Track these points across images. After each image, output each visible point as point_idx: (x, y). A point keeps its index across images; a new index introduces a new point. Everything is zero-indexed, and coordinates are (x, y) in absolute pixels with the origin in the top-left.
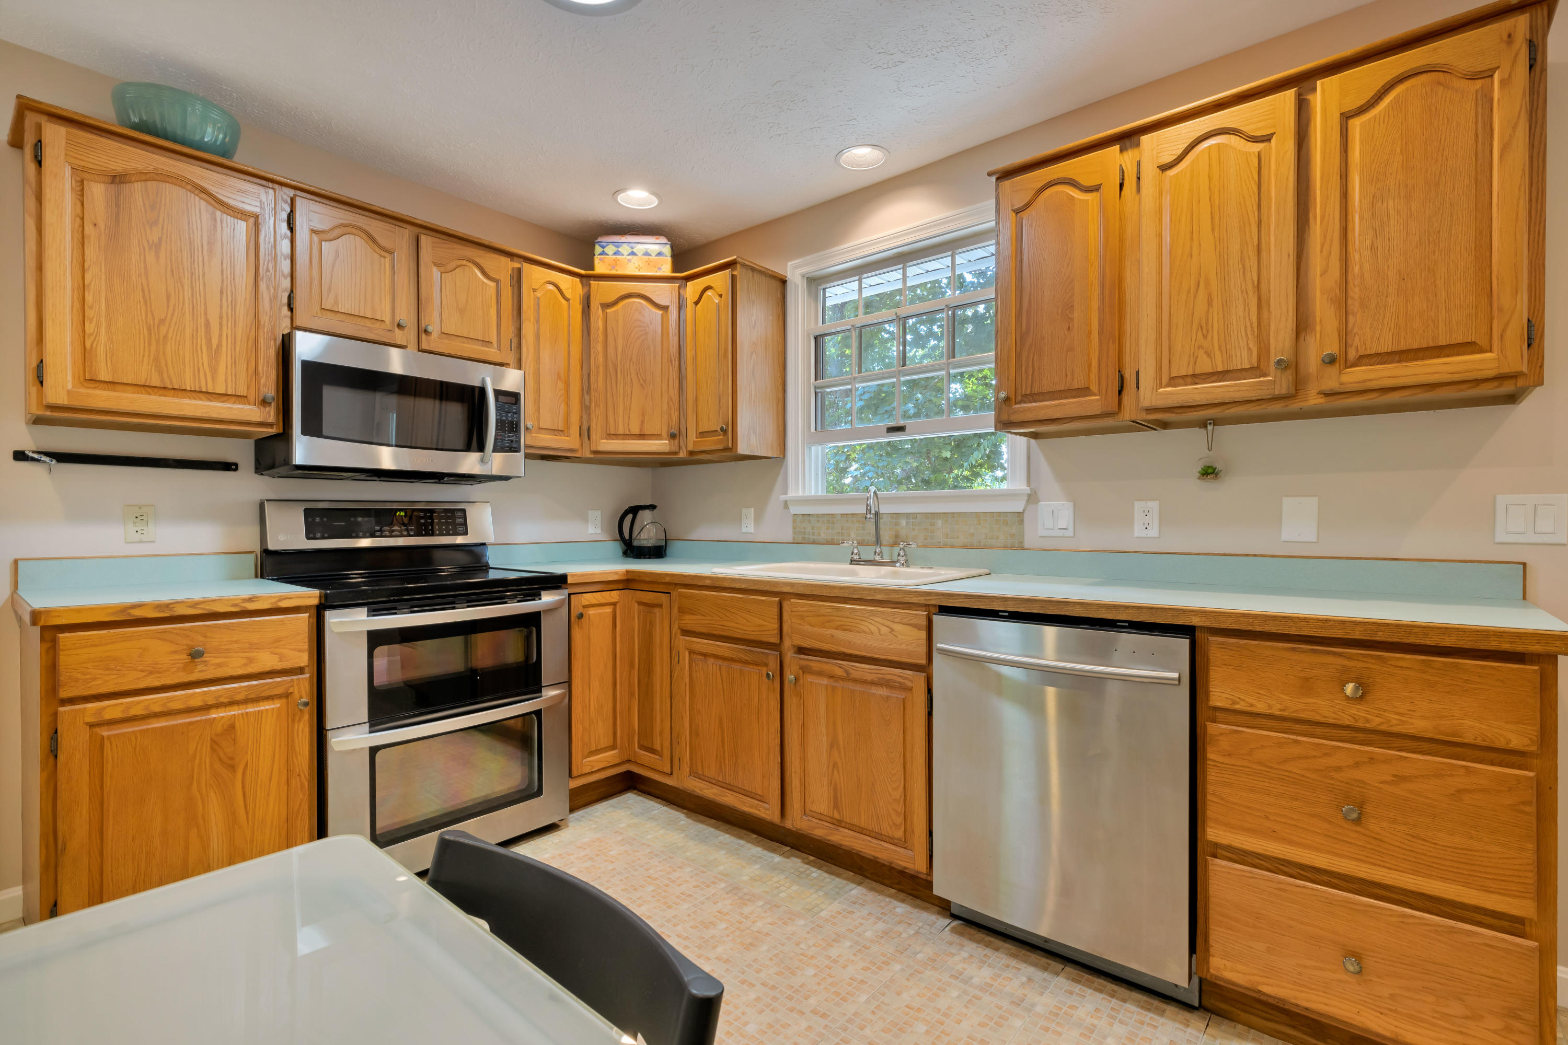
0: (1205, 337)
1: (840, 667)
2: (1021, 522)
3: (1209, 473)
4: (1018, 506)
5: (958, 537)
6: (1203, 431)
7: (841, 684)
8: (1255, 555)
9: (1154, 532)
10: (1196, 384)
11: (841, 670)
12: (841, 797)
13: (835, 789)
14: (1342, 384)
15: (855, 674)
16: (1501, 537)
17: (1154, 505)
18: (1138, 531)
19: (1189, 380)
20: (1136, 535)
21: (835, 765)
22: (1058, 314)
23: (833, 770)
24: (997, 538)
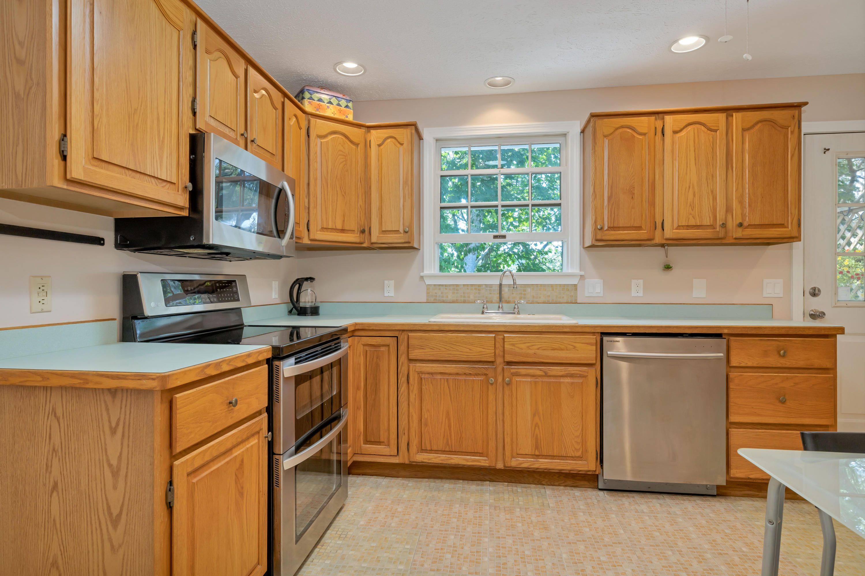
0: (692, 210)
1: (541, 370)
2: (576, 289)
3: (668, 268)
4: (575, 281)
5: (540, 298)
6: (663, 249)
7: (540, 379)
8: (684, 304)
9: (641, 294)
10: (688, 229)
11: (541, 372)
12: (541, 442)
13: (537, 439)
14: (743, 235)
15: (551, 373)
16: (765, 295)
17: (641, 281)
18: (634, 294)
19: (685, 227)
20: (633, 295)
21: (537, 425)
22: (627, 190)
23: (535, 428)
24: (563, 298)
